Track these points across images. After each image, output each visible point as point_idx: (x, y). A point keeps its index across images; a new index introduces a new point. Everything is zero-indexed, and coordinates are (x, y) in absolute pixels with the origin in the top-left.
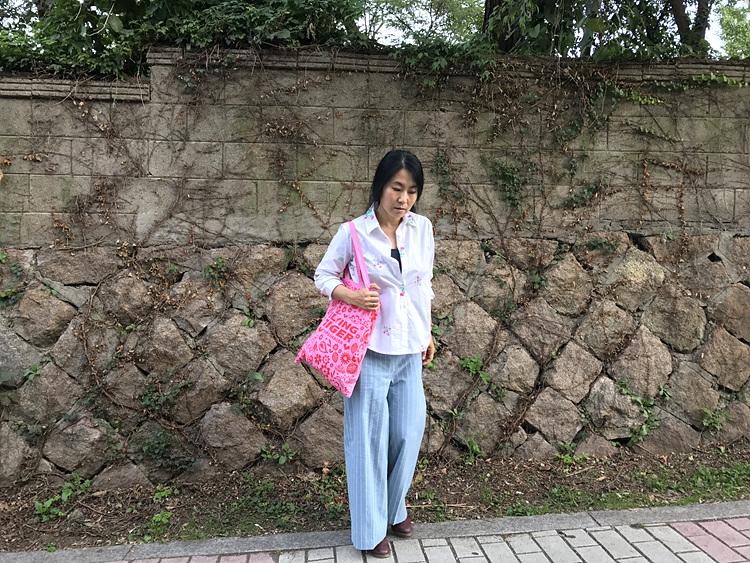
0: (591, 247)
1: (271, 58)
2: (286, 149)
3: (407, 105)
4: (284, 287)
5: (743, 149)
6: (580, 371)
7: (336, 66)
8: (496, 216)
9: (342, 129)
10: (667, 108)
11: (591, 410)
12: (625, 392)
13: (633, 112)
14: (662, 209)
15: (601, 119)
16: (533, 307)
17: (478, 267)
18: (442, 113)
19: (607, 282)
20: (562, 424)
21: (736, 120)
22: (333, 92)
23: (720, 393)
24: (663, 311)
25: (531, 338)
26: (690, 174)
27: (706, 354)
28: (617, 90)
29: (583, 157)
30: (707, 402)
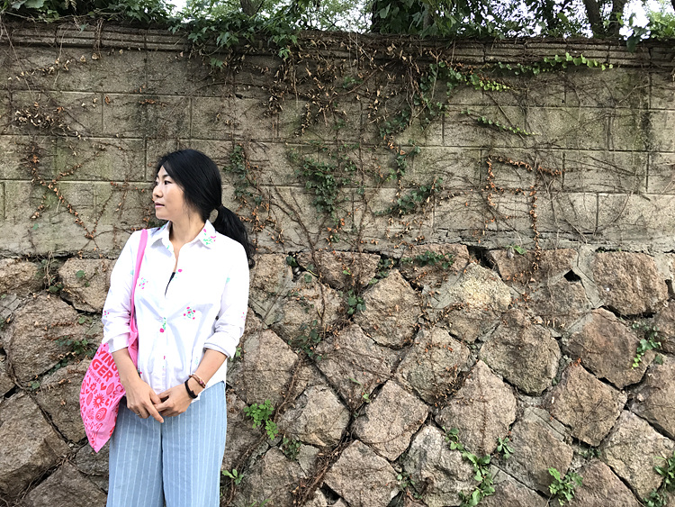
0: (421, 262)
1: (23, 33)
2: (42, 143)
3: (194, 89)
4: (30, 312)
5: (608, 144)
6: (399, 419)
7: (105, 43)
8: (306, 224)
9: (112, 118)
10: (515, 95)
11: (410, 470)
12: (453, 446)
13: (474, 99)
14: (511, 217)
15: (436, 109)
16: (344, 336)
17: (282, 286)
18: (237, 100)
19: (439, 306)
20: (372, 489)
21: (598, 110)
22: (101, 74)
23: (576, 448)
24: (506, 343)
25: (339, 376)
26: (544, 175)
27: (557, 398)
28: (453, 73)
29: (413, 155)
30: (557, 462)
